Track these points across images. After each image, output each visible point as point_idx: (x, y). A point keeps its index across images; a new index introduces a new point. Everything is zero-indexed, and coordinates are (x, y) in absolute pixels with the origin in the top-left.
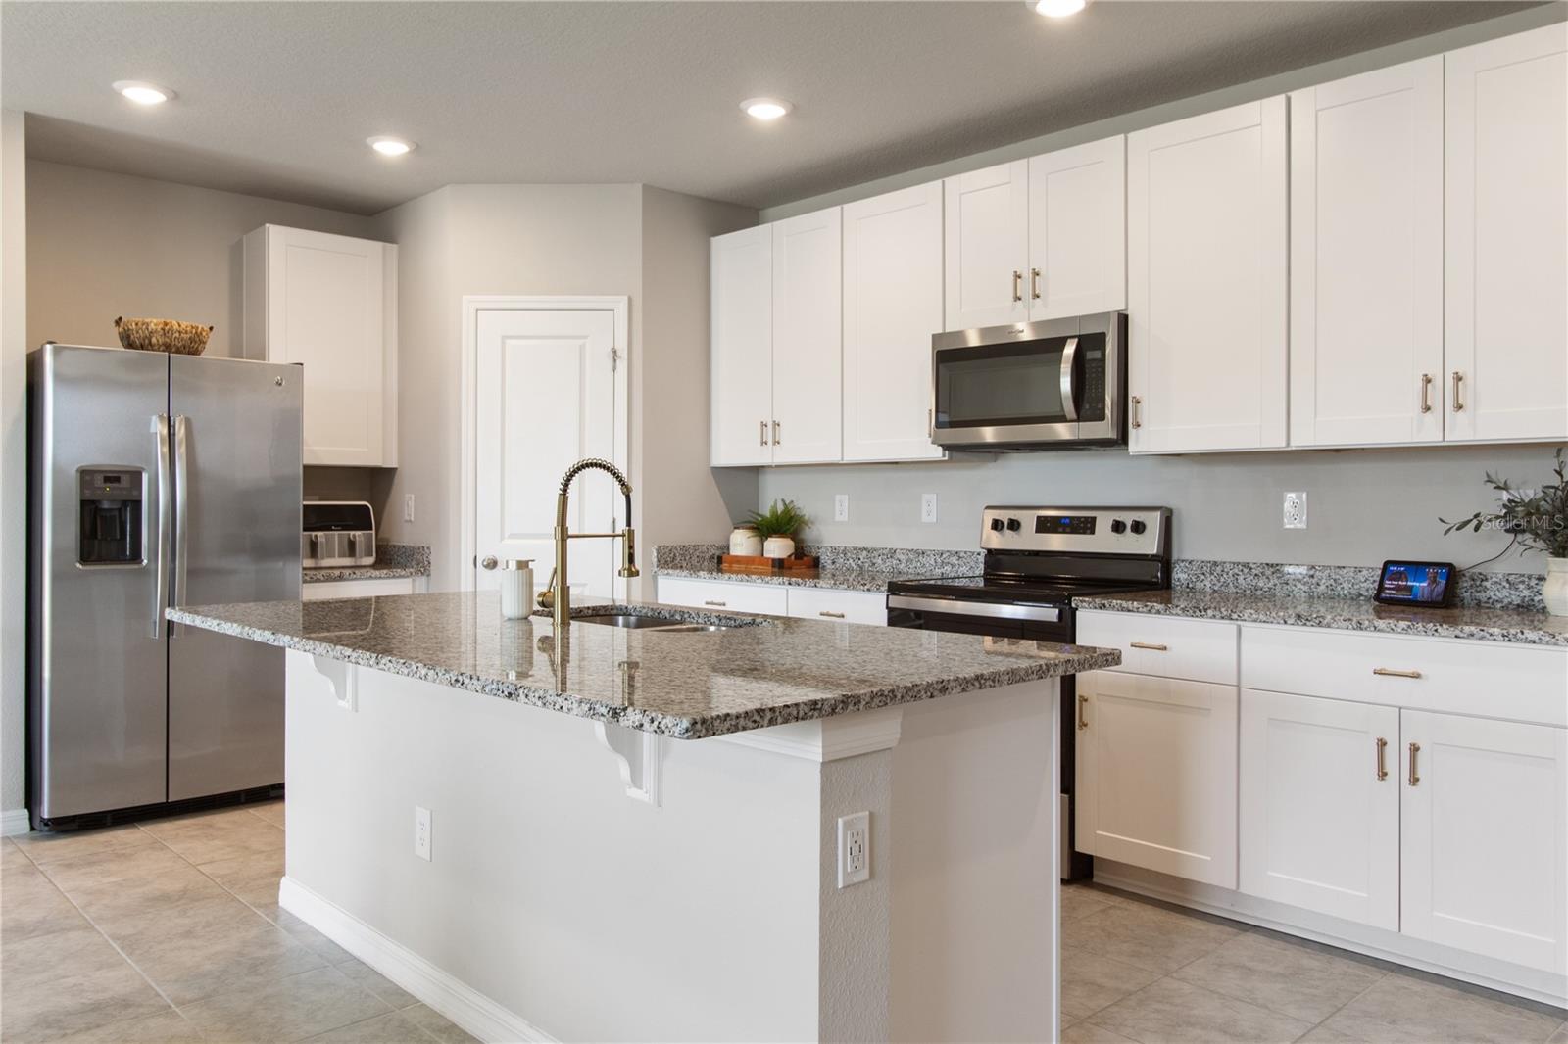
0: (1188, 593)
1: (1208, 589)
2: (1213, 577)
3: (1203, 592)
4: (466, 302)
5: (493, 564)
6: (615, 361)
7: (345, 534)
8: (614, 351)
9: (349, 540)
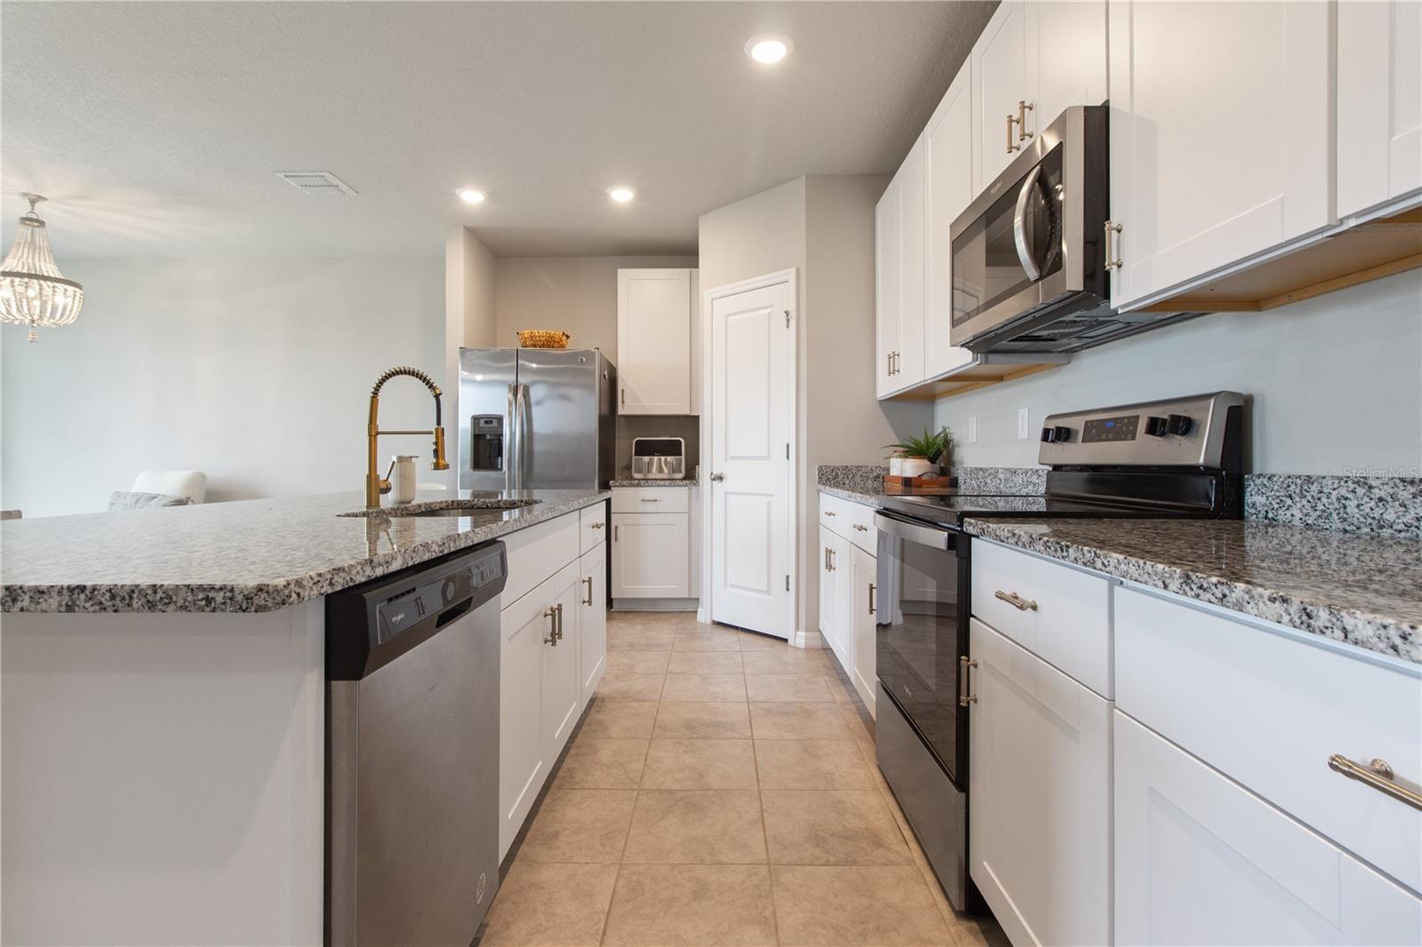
0: (1266, 526)
1: (1297, 522)
2: (1304, 502)
3: (1288, 525)
4: (706, 295)
5: (720, 478)
6: (788, 320)
7: (663, 458)
8: (787, 313)
9: (666, 460)
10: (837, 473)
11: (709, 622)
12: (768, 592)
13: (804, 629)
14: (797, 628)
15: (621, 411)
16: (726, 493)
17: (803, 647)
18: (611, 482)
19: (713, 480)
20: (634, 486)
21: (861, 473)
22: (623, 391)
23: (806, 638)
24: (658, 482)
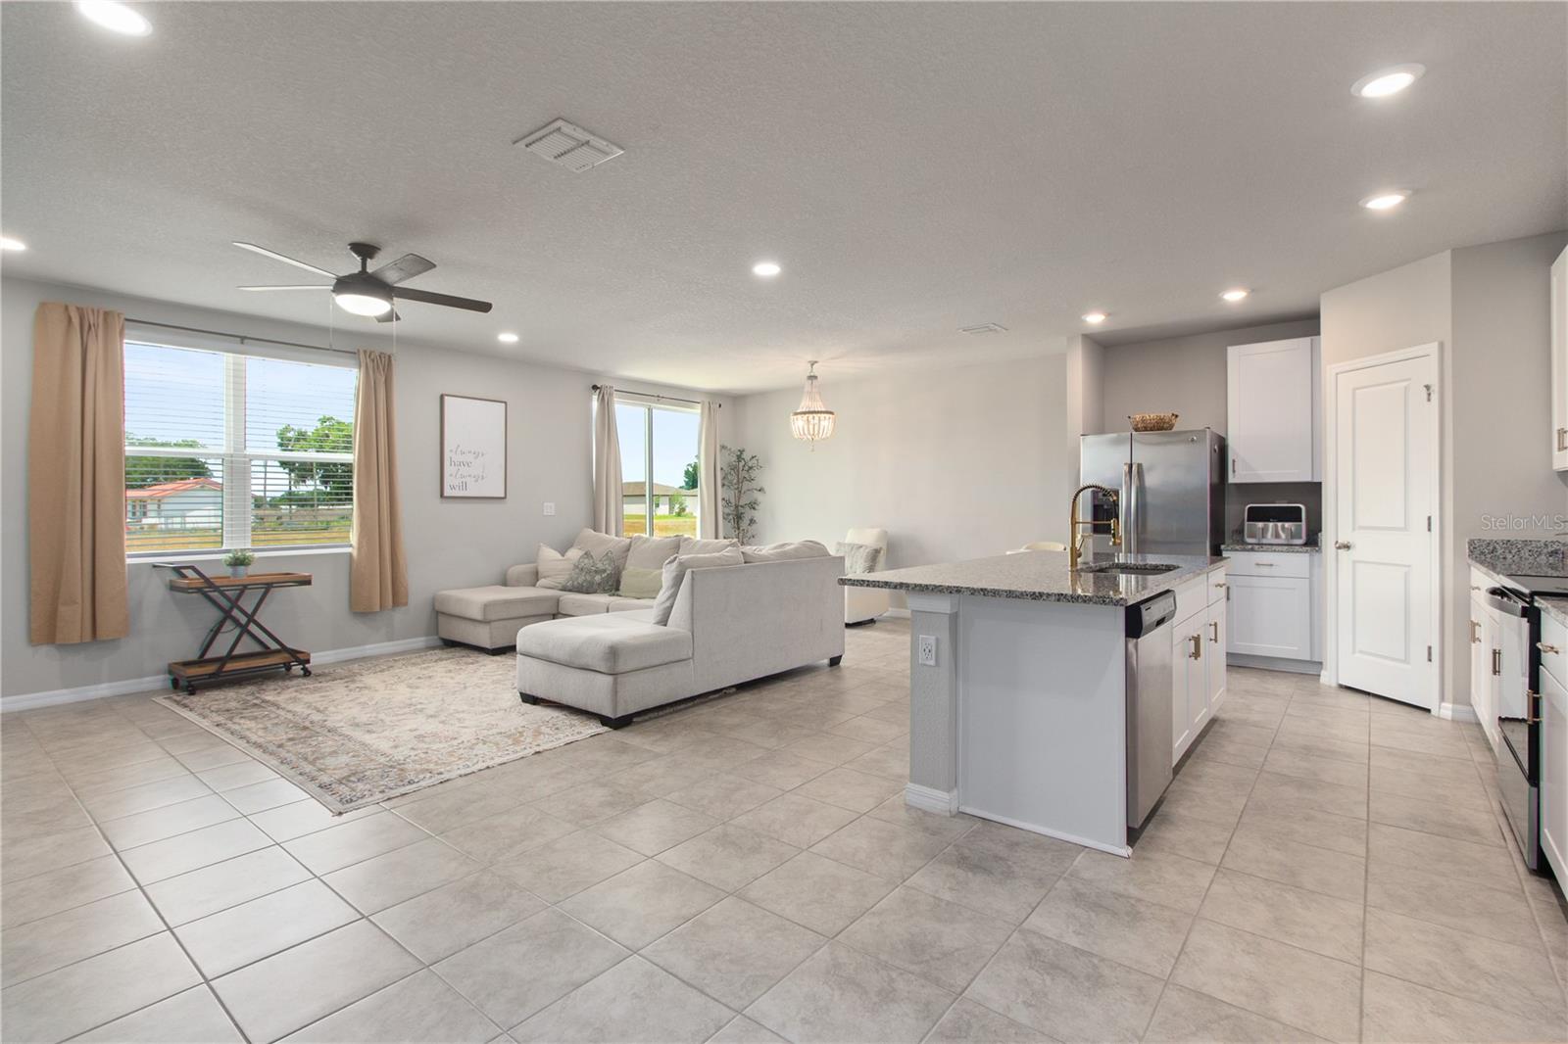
4: (1329, 370)
5: (1347, 547)
6: (1429, 394)
7: (1280, 524)
8: (1428, 387)
9: (1283, 528)
10: (1495, 548)
11: (1334, 684)
12: (1406, 661)
13: (1451, 699)
14: (1442, 699)
15: (1232, 479)
16: (1354, 562)
17: (1450, 718)
18: (1223, 547)
19: (1339, 548)
20: (1248, 550)
21: (1530, 548)
22: (1234, 461)
23: (1453, 711)
24: (1274, 548)
